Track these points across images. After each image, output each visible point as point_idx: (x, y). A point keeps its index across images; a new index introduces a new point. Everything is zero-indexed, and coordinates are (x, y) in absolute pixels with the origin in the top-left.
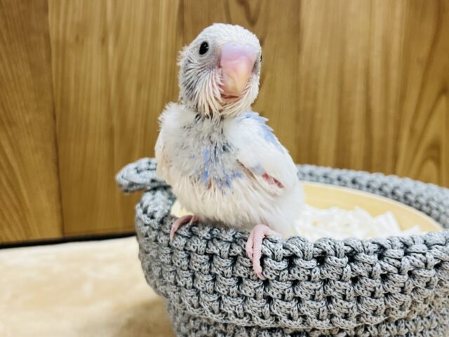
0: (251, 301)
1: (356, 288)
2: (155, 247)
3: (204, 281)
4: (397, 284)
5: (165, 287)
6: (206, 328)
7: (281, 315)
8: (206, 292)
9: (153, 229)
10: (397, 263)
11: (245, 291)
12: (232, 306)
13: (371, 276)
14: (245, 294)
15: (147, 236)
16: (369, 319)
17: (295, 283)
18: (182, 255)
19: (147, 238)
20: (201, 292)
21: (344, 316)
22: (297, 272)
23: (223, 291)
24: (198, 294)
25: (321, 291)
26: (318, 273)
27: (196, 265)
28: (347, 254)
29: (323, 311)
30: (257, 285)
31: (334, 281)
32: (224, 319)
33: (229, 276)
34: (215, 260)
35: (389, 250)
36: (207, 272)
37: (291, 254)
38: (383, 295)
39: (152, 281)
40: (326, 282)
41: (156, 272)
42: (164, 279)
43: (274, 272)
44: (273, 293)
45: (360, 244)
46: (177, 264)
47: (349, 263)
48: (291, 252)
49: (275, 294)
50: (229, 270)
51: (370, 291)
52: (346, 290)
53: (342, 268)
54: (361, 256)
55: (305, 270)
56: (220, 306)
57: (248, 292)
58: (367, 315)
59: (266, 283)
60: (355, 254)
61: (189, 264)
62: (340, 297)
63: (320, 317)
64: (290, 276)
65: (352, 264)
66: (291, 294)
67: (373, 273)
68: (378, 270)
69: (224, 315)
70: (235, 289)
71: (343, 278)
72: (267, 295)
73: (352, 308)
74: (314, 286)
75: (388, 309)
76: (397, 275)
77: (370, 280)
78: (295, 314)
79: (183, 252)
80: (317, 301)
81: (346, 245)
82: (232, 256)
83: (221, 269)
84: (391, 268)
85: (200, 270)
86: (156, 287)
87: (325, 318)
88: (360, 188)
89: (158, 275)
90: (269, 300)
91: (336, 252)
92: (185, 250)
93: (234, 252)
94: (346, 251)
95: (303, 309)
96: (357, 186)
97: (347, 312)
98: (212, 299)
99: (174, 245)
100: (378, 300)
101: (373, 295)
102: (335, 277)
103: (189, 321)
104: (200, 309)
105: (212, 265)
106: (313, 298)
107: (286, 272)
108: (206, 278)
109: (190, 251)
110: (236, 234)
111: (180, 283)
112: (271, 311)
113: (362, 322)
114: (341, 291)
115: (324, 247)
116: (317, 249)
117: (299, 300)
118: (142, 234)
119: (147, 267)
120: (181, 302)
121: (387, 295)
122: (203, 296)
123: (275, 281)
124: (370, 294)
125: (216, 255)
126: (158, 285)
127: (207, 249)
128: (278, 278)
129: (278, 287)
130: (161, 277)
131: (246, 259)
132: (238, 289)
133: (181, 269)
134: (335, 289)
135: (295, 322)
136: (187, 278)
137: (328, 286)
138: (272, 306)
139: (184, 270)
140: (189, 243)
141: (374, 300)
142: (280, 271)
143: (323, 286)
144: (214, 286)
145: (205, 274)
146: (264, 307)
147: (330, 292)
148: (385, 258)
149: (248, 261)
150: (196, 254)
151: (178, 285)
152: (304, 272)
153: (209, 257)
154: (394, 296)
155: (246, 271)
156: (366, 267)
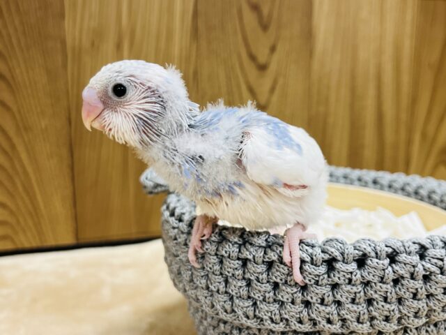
0: (289, 306)
1: (397, 289)
2: (184, 250)
3: (237, 286)
4: (439, 285)
5: (195, 291)
6: (238, 331)
7: (320, 319)
8: (240, 297)
9: (183, 233)
10: (440, 263)
11: (282, 296)
12: (268, 312)
13: (413, 277)
14: (282, 299)
15: (176, 239)
16: (411, 321)
17: (335, 286)
18: (214, 259)
19: (175, 241)
20: (235, 298)
21: (384, 318)
22: (337, 275)
23: (259, 297)
24: (231, 299)
25: (362, 294)
26: (359, 276)
27: (229, 270)
28: (388, 256)
29: (364, 314)
30: (295, 290)
31: (375, 283)
32: (259, 324)
33: (265, 281)
34: (249, 265)
35: (430, 250)
36: (240, 277)
37: (331, 257)
38: (425, 297)
39: (181, 286)
40: (367, 284)
41: (186, 276)
42: (194, 283)
43: (313, 277)
44: (312, 298)
45: (401, 244)
46: (209, 269)
47: (390, 264)
48: (330, 255)
49: (315, 298)
50: (265, 276)
51: (412, 293)
52: (387, 292)
53: (384, 270)
54: (402, 257)
55: (345, 274)
56: (255, 311)
57: (285, 297)
58: (408, 317)
59: (304, 288)
60: (396, 255)
61: (221, 268)
62: (382, 299)
63: (361, 321)
64: (330, 279)
65: (394, 265)
66: (331, 298)
67: (416, 274)
68: (420, 271)
69: (259, 320)
70: (272, 294)
71: (384, 280)
72: (305, 299)
73: (393, 311)
74: (355, 289)
75: (431, 310)
76: (440, 276)
77: (412, 281)
78: (335, 318)
79: (215, 257)
80: (357, 304)
81: (387, 246)
82: (267, 262)
83: (257, 275)
84: (434, 269)
85: (233, 275)
86: (185, 291)
87: (365, 321)
88: (382, 188)
89: (188, 279)
90: (307, 304)
91: (377, 253)
92: (216, 254)
93: (268, 258)
94: (387, 252)
95: (343, 312)
96: (379, 186)
97: (389, 314)
98: (247, 304)
99: (205, 249)
100: (420, 302)
101: (415, 296)
102: (376, 279)
103: (218, 325)
104: (233, 314)
105: (246, 270)
106: (353, 301)
107: (326, 276)
108: (239, 284)
109: (222, 256)
110: (269, 237)
111: (212, 287)
112: (309, 315)
113: (403, 325)
114: (382, 294)
115: (365, 249)
116: (357, 252)
117: (339, 303)
118: (171, 237)
119: (175, 270)
120: (213, 306)
121: (429, 296)
122: (237, 301)
123: (314, 286)
124: (412, 295)
125: (250, 260)
126: (187, 289)
127: (240, 254)
128: (317, 283)
129: (317, 291)
130: (192, 281)
131: (282, 266)
132: (275, 294)
133: (213, 273)
134: (376, 292)
135: (334, 326)
136: (220, 283)
137: (369, 289)
138: (310, 311)
139: (216, 275)
140: (220, 248)
141: (416, 302)
142: (319, 276)
143: (364, 289)
144: (249, 291)
145: (239, 280)
146: (302, 312)
147: (371, 294)
148: (427, 258)
149: (286, 268)
150: (229, 260)
151: (210, 289)
152: (344, 276)
153: (243, 262)
154: (437, 297)
155: (283, 277)
156: (409, 268)
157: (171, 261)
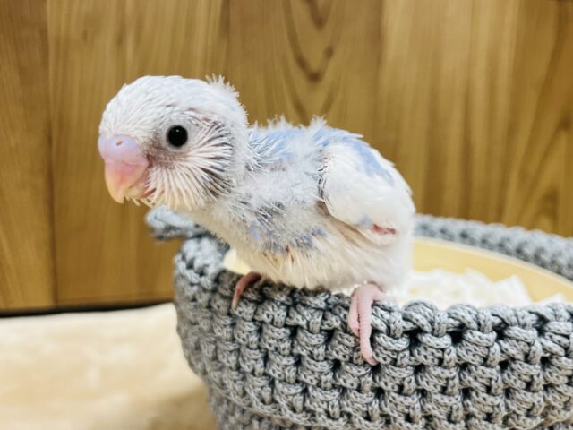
0: (353, 395)
1: (505, 375)
2: (207, 315)
3: (282, 365)
4: (563, 372)
5: (219, 373)
7: (396, 415)
8: (285, 380)
9: (205, 290)
11: (345, 381)
12: (322, 402)
13: (527, 359)
14: (343, 384)
15: (194, 300)
16: (521, 421)
17: (419, 369)
18: (250, 327)
19: (194, 303)
20: (277, 382)
21: (485, 416)
22: (423, 352)
23: (311, 381)
24: (272, 383)
25: (457, 380)
26: (453, 355)
27: (271, 341)
28: (495, 328)
29: (458, 409)
30: (363, 371)
31: (475, 366)
32: (309, 420)
33: (321, 358)
34: (301, 335)
35: (552, 323)
36: (287, 352)
37: (415, 327)
38: (542, 388)
39: (199, 366)
40: (464, 366)
41: (208, 351)
42: (219, 362)
43: (390, 353)
44: (386, 384)
45: (512, 312)
46: (241, 341)
47: (497, 340)
48: (414, 324)
49: (390, 384)
50: (322, 350)
51: (525, 381)
52: (491, 379)
53: (488, 347)
54: (514, 331)
55: (434, 351)
56: (304, 401)
57: (349, 381)
58: (518, 415)
59: (376, 369)
60: (505, 328)
61: (259, 340)
62: (483, 389)
63: (453, 419)
64: (413, 358)
65: (501, 342)
66: (413, 385)
67: (531, 355)
68: (538, 351)
69: (309, 415)
70: (330, 377)
71: (488, 362)
72: (377, 385)
73: (498, 406)
74: (447, 373)
75: (549, 407)
76: (564, 358)
77: (526, 365)
78: (418, 413)
79: (251, 324)
80: (449, 395)
81: (494, 315)
82: (325, 331)
83: (310, 349)
84: (557, 349)
86: (205, 373)
87: (459, 419)
88: (472, 243)
89: (210, 355)
90: (379, 393)
91: (479, 324)
92: (254, 320)
93: (328, 325)
94: (493, 323)
95: (428, 406)
96: (468, 241)
97: (491, 411)
98: (293, 391)
99: (237, 313)
100: (536, 395)
101: (529, 386)
102: (478, 360)
103: (251, 422)
104: (273, 405)
105: (296, 343)
106: (444, 390)
107: (407, 353)
108: (285, 361)
109: (262, 322)
110: (329, 297)
111: (245, 367)
112: (381, 409)
113: (510, 426)
114: (484, 381)
115: (463, 317)
116: (452, 320)
117: (423, 393)
118: (188, 297)
119: (192, 344)
120: (245, 394)
121: (548, 387)
122: (279, 386)
123: (390, 366)
124: (524, 385)
125: (301, 328)
126: (208, 369)
127: (288, 319)
128: (394, 362)
129: (394, 374)
130: (215, 358)
131: (347, 336)
132: (334, 377)
134: (475, 378)
135: (415, 425)
136: (256, 360)
137: (466, 374)
138: (383, 403)
139: (252, 349)
140: (260, 311)
141: (529, 394)
142: (398, 352)
143: (459, 374)
144: (297, 372)
145: (284, 356)
146: (370, 404)
147: (469, 381)
148: (547, 334)
149: (352, 338)
150: (271, 327)
151: (241, 370)
152: (433, 353)
153: (291, 331)
154: (558, 389)
155: (348, 352)
156: (522, 346)
157: (187, 332)
